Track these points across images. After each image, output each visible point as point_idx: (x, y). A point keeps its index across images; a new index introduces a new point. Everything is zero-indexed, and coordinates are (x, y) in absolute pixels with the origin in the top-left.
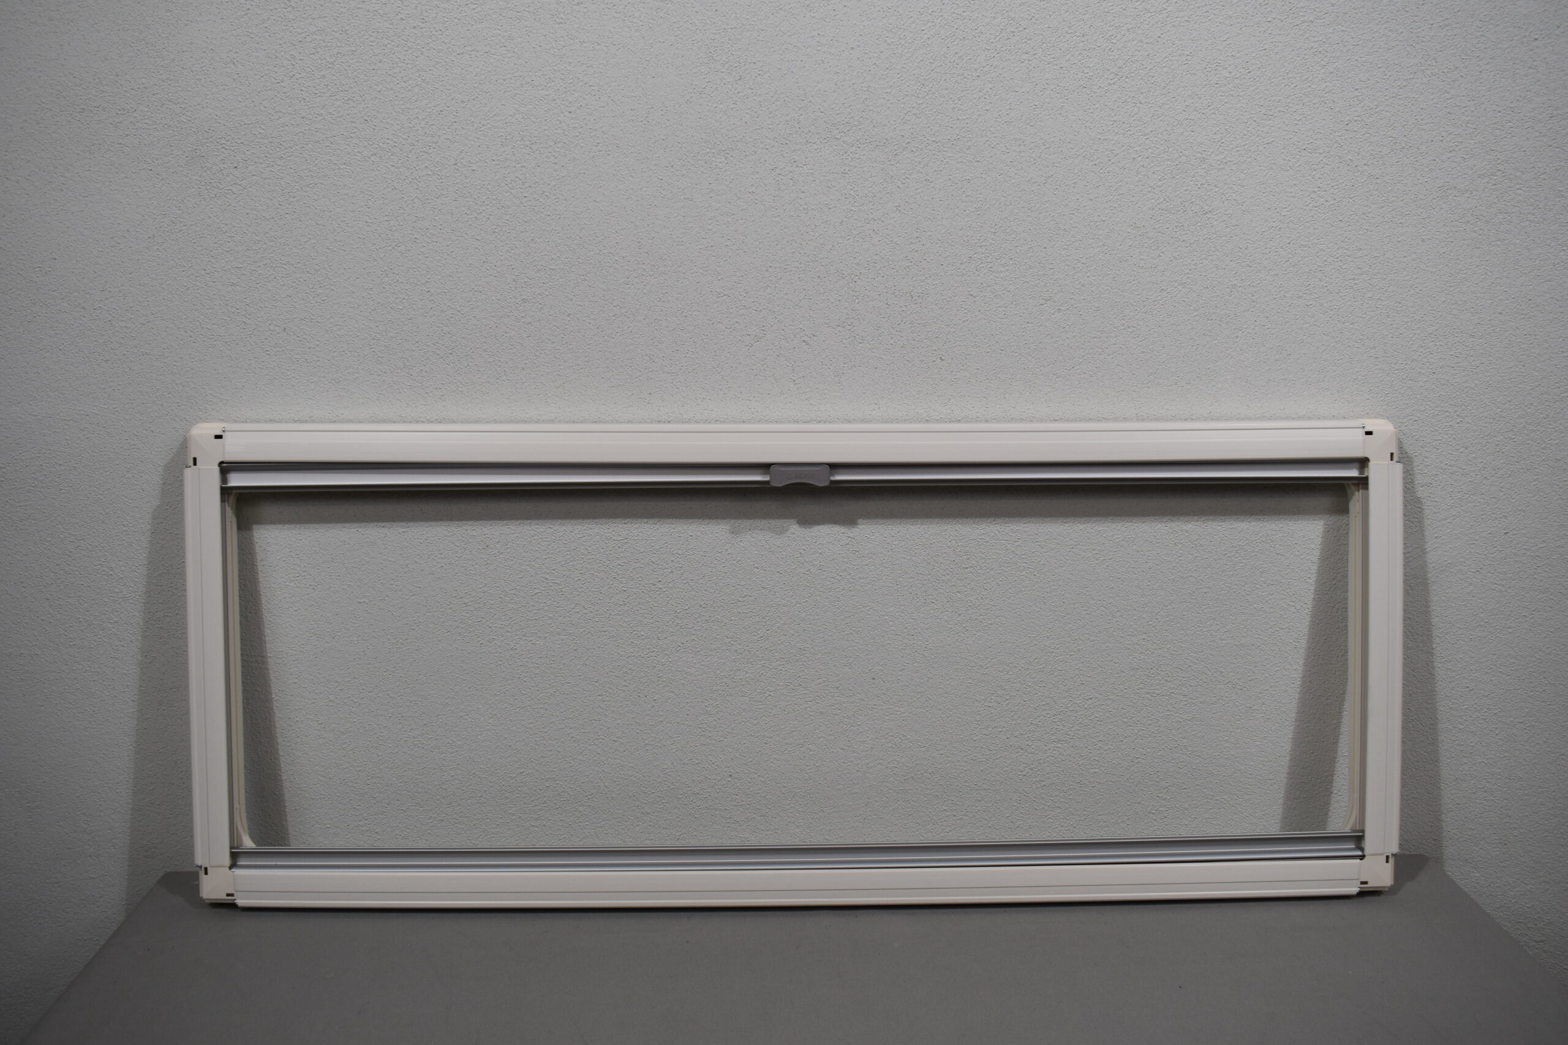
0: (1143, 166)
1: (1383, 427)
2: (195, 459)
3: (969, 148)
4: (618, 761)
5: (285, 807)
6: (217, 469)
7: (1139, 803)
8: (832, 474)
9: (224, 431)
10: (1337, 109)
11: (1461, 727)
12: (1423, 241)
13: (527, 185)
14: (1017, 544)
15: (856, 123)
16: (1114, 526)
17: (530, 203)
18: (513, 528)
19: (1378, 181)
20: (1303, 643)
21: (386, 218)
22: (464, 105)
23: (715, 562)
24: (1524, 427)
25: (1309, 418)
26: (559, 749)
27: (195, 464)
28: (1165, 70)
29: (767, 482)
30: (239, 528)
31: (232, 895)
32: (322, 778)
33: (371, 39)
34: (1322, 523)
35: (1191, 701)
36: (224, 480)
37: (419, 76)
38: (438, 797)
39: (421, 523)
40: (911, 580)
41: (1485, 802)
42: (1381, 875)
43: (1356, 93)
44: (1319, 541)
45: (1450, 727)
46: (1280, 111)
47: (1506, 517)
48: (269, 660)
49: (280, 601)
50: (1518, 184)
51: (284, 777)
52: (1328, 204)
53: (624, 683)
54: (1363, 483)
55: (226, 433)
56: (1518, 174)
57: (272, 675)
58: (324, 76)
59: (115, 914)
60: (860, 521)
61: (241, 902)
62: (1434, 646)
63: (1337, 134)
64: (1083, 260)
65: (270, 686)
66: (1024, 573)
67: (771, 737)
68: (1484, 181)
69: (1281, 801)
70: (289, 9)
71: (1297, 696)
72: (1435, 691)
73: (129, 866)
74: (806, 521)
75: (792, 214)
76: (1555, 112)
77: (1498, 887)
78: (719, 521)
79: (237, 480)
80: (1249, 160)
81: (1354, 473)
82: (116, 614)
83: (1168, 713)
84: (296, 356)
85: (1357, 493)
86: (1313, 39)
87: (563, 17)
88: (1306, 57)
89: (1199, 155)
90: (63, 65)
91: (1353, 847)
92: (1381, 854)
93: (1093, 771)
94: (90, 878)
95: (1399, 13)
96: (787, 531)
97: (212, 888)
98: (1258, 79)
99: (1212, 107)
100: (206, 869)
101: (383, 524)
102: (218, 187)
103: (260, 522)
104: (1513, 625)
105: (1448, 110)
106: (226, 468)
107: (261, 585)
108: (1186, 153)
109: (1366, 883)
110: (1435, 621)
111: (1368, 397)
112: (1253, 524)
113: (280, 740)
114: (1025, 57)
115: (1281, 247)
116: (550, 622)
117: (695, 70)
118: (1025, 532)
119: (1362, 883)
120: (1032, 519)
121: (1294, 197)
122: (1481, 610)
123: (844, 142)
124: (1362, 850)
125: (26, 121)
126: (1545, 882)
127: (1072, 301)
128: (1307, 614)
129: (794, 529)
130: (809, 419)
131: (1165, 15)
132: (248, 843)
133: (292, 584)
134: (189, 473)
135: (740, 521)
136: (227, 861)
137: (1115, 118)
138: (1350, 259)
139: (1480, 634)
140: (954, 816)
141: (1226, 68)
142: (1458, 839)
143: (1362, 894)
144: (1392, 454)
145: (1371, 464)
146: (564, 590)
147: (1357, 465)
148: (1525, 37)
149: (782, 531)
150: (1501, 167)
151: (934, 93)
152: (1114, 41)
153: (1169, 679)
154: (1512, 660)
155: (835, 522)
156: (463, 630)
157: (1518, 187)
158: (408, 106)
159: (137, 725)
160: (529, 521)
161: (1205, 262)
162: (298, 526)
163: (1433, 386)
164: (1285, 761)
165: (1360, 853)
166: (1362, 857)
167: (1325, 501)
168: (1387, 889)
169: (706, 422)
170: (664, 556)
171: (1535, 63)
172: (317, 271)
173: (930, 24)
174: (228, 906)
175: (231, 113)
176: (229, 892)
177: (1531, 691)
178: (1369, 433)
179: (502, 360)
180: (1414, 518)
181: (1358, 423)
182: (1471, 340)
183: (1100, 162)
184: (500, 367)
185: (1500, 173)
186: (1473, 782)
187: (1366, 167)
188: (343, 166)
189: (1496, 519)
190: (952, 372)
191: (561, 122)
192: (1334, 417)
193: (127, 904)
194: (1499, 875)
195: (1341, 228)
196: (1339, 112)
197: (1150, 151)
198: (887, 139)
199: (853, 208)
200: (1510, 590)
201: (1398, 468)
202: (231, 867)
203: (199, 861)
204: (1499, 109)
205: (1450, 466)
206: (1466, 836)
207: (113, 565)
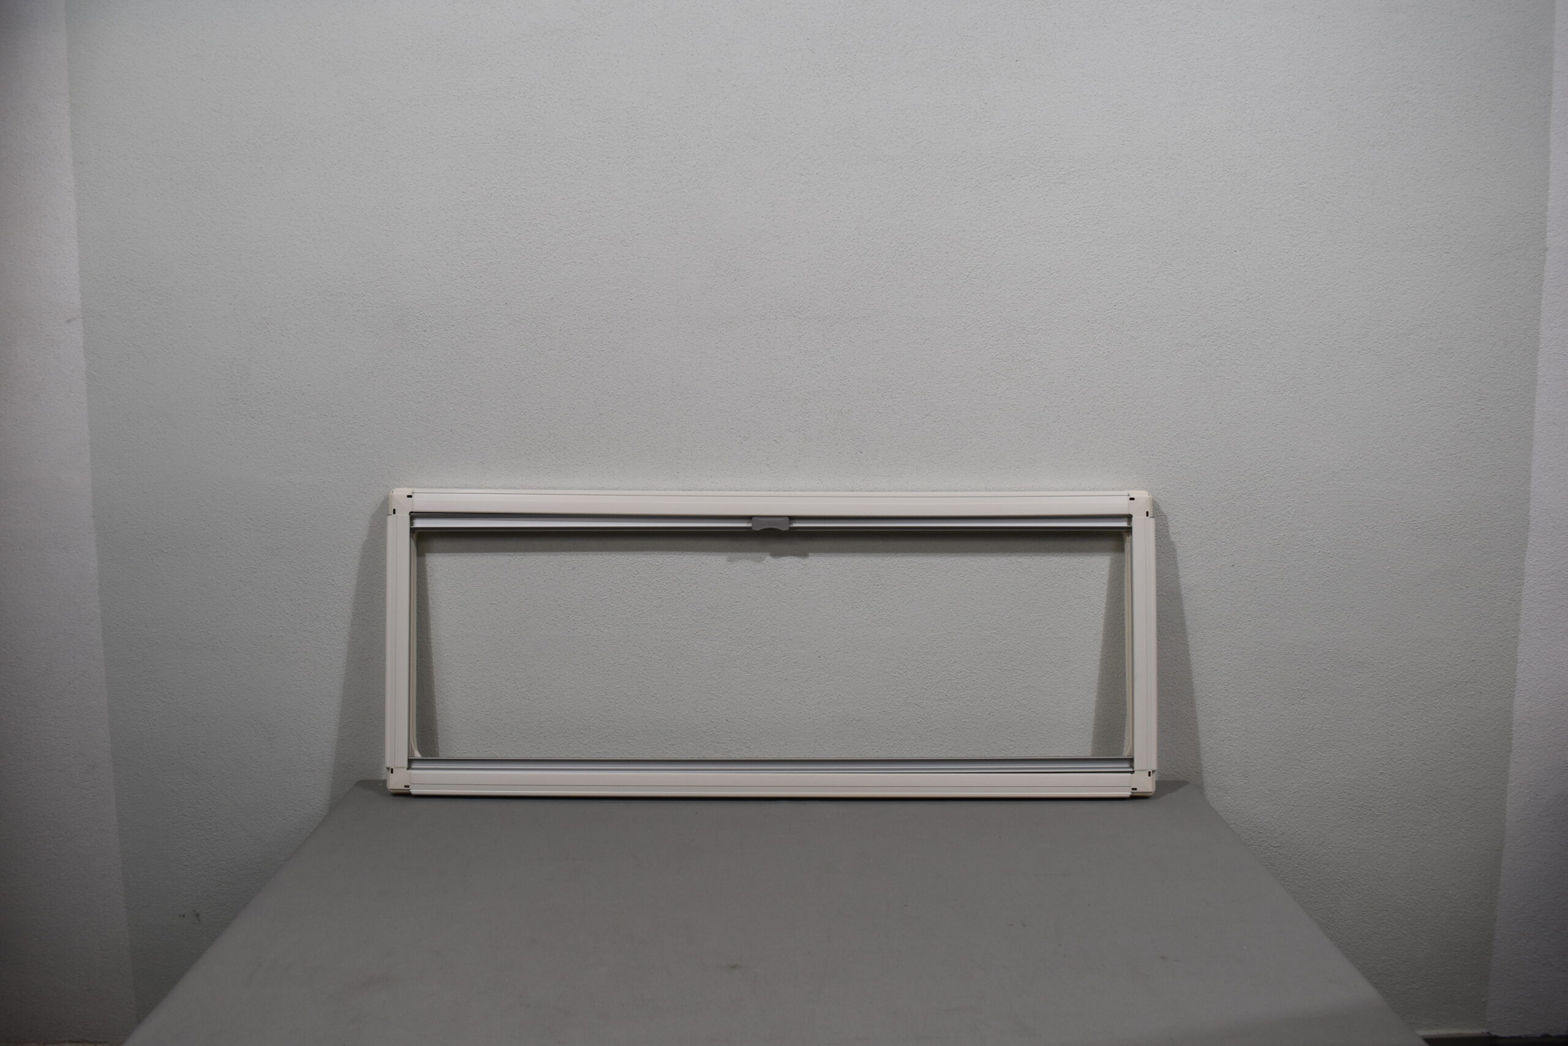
0: (986, 332)
1: (1142, 496)
2: (394, 510)
3: (877, 322)
4: (654, 710)
5: (437, 738)
6: (408, 517)
7: (995, 743)
8: (790, 523)
9: (413, 493)
10: (1108, 296)
11: (1211, 695)
12: (1167, 377)
13: (604, 343)
14: (910, 570)
15: (807, 307)
16: (973, 559)
17: (605, 354)
18: (591, 556)
19: (1136, 340)
20: (1100, 637)
21: (517, 363)
22: (566, 295)
23: (718, 580)
24: (1241, 496)
25: (1097, 490)
26: (617, 701)
27: (394, 513)
28: (998, 273)
29: (750, 528)
30: (418, 555)
31: (408, 786)
32: (462, 719)
33: (511, 254)
34: (1109, 558)
35: (1027, 674)
36: (412, 523)
37: (540, 277)
38: (537, 733)
39: (533, 553)
40: (843, 593)
41: (1230, 747)
42: (1146, 785)
43: (1120, 286)
44: (1107, 569)
45: (1203, 695)
46: (1072, 298)
47: (1232, 555)
48: (433, 641)
49: (441, 602)
50: (1228, 341)
51: (438, 718)
52: (1105, 355)
53: (659, 658)
54: (1129, 530)
55: (415, 494)
56: (1228, 335)
57: (434, 650)
58: (481, 277)
59: (321, 811)
60: (810, 554)
61: (414, 791)
62: (1189, 640)
63: (1109, 311)
64: (949, 391)
65: (432, 658)
66: (915, 589)
67: (753, 695)
68: (1206, 340)
69: (1090, 744)
70: (462, 236)
71: (1098, 672)
72: (1191, 670)
73: (333, 778)
74: (776, 554)
75: (767, 362)
76: (1250, 296)
77: (1243, 807)
78: (721, 553)
79: (419, 523)
80: (1053, 328)
81: (1124, 524)
82: (335, 610)
83: (1012, 682)
84: (457, 447)
85: (1128, 538)
86: (1091, 254)
87: (628, 242)
88: (1087, 264)
89: (1021, 325)
90: (320, 267)
91: (1128, 766)
92: (1146, 770)
93: (963, 720)
94: (307, 786)
95: (1146, 237)
96: (764, 560)
97: (396, 782)
98: (1057, 278)
99: (1028, 296)
100: (392, 770)
101: (508, 554)
102: (413, 343)
103: (430, 551)
104: (1242, 626)
105: (1180, 296)
106: (414, 516)
107: (429, 592)
108: (1013, 324)
109: (1135, 789)
110: (1188, 623)
111: (1135, 476)
112: (1063, 558)
113: (436, 694)
114: (910, 266)
115: (1076, 382)
116: (612, 617)
117: (708, 275)
118: (916, 562)
119: (1133, 789)
120: (920, 554)
121: (1083, 351)
122: (1219, 617)
123: (799, 318)
124: (1133, 768)
125: (296, 301)
126: (1276, 804)
127: (942, 416)
128: (1102, 617)
129: (769, 559)
130: (778, 489)
131: (998, 240)
132: (418, 755)
133: (449, 592)
134: (391, 519)
135: (734, 554)
136: (406, 765)
137: (967, 303)
138: (1120, 389)
139: (1219, 632)
140: (873, 749)
141: (1036, 272)
142: (1213, 773)
143: (1133, 798)
144: (1147, 513)
145: (1133, 519)
146: (622, 597)
147: (1126, 519)
148: (1228, 250)
149: (761, 560)
150: (1216, 331)
151: (854, 289)
152: (966, 256)
153: (1012, 659)
154: (1243, 650)
155: (794, 555)
156: (557, 622)
157: (1228, 343)
158: (532, 295)
159: (344, 683)
160: (601, 553)
161: (1027, 391)
162: (455, 554)
163: (1179, 470)
164: (1092, 716)
165: (1131, 770)
166: (1132, 772)
167: (1110, 543)
168: (1151, 794)
169: (713, 490)
170: (686, 576)
171: (1236, 266)
172: (473, 394)
173: (851, 247)
174: (405, 795)
175: (424, 298)
176: (406, 784)
177: (1258, 672)
178: (1132, 499)
179: (586, 451)
180: (1170, 555)
181: (1126, 493)
182: (1202, 440)
183: (959, 330)
184: (585, 455)
185: (1216, 334)
186: (1221, 733)
187: (1128, 332)
188: (491, 331)
189: (1225, 556)
190: (867, 460)
191: (625, 305)
192: (1113, 489)
193: (330, 804)
194: (1244, 798)
195: (1114, 370)
196: (1110, 298)
197: (990, 323)
198: (825, 317)
199: (805, 359)
200: (1238, 604)
201: (1151, 522)
202: (408, 769)
203: (388, 764)
204: (1213, 295)
205: (1193, 521)
206: (1219, 771)
207: (335, 578)
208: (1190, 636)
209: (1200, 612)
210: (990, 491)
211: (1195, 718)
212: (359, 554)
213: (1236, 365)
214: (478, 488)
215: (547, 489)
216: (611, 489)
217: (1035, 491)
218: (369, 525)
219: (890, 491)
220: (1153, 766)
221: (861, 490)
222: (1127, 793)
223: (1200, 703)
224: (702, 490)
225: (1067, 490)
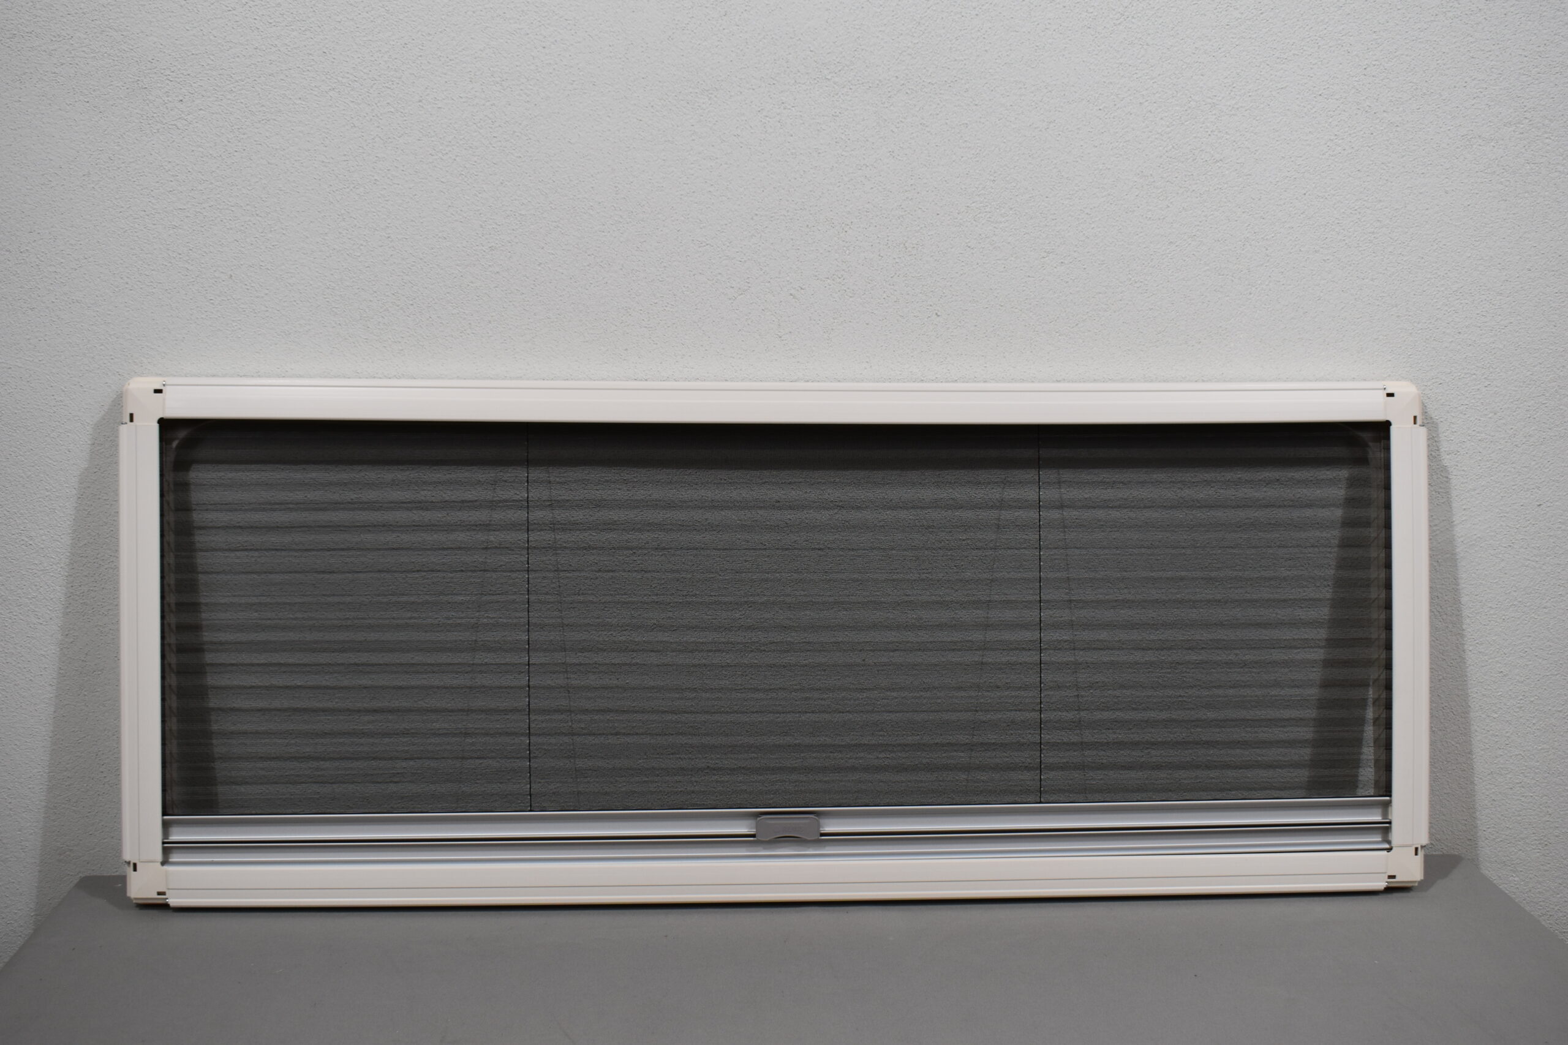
0: (1150, 111)
1: (1405, 389)
2: (131, 416)
3: (967, 90)
6: (156, 427)
9: (164, 385)
10: (1355, 53)
11: (1496, 716)
12: (1447, 192)
13: (497, 124)
15: (848, 63)
17: (499, 144)
19: (1398, 129)
21: (344, 157)
22: (430, 38)
24: (1556, 391)
25: (1327, 380)
27: (132, 420)
31: (163, 893)
36: (163, 439)
41: (1523, 799)
42: (1411, 870)
43: (1374, 36)
46: (1294, 55)
47: (1538, 488)
50: (1546, 132)
52: (1346, 152)
55: (167, 387)
56: (1547, 122)
59: (21, 926)
61: (173, 901)
62: (1464, 627)
63: (1354, 79)
64: (1088, 211)
68: (1510, 129)
73: (40, 871)
75: (780, 158)
80: (1262, 106)
82: (35, 588)
84: (242, 306)
89: (1209, 101)
91: (1381, 839)
92: (1410, 846)
97: (141, 887)
98: (1271, 20)
99: (1222, 50)
100: (135, 865)
102: (161, 122)
104: (1548, 605)
105: (1471, 55)
106: (167, 426)
108: (1196, 98)
109: (1394, 877)
110: (1464, 599)
111: (1392, 357)
115: (1297, 199)
119: (1390, 877)
121: (1310, 145)
122: (1514, 589)
123: (835, 83)
124: (1389, 842)
127: (1076, 254)
134: (125, 430)
136: (158, 856)
137: (1121, 61)
138: (1369, 211)
139: (1513, 615)
142: (1494, 839)
143: (1389, 890)
144: (1415, 417)
145: (1392, 428)
147: (1380, 429)
150: (1528, 115)
151: (930, 32)
154: (1549, 643)
157: (1546, 136)
158: (370, 38)
161: (1216, 213)
163: (1459, 347)
165: (1387, 846)
166: (1389, 850)
168: (1416, 884)
172: (268, 214)
174: (159, 907)
175: (178, 42)
176: (160, 891)
178: (1390, 395)
179: (467, 312)
180: (1441, 488)
181: (1380, 384)
182: (1498, 298)
183: (1105, 107)
184: (465, 319)
185: (1527, 121)
186: (1509, 776)
187: (1385, 114)
188: (298, 102)
189: (1528, 490)
190: (948, 328)
191: (534, 58)
192: (1354, 379)
193: (36, 915)
194: (1540, 880)
195: (1360, 178)
196: (1357, 55)
197: (1157, 95)
198: (880, 81)
199: (844, 153)
200: (1544, 567)
201: (1422, 433)
202: (163, 863)
203: (128, 856)
204: (1526, 53)
205: (1478, 432)
206: (1504, 836)
207: (33, 534)
208: (1468, 620)
209: (1484, 582)
210: (1152, 381)
211: (1470, 753)
212: (74, 492)
213: (1557, 174)
214: (279, 376)
215: (400, 378)
216: (511, 378)
217: (1225, 381)
218: (89, 442)
219: (985, 382)
220: (1424, 840)
221: (936, 380)
222: (1381, 884)
223: (1478, 729)
224: (667, 379)
225: (1278, 380)
